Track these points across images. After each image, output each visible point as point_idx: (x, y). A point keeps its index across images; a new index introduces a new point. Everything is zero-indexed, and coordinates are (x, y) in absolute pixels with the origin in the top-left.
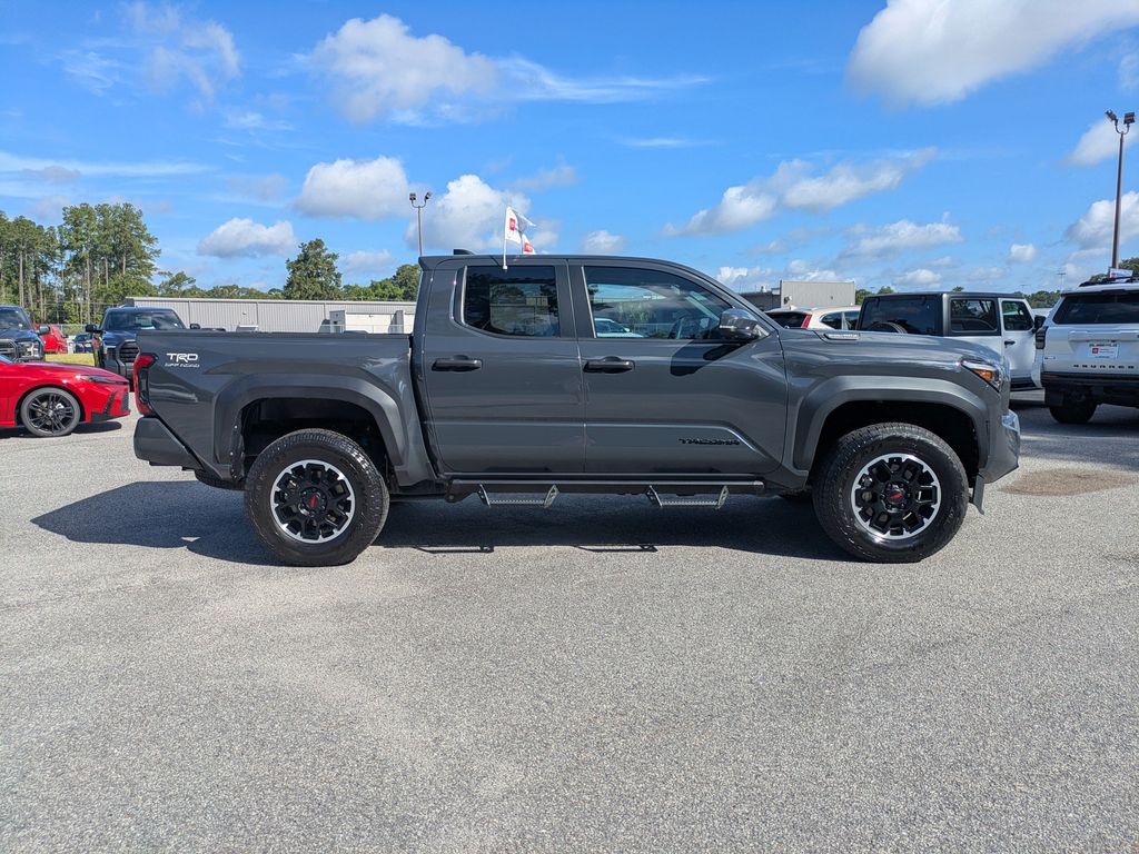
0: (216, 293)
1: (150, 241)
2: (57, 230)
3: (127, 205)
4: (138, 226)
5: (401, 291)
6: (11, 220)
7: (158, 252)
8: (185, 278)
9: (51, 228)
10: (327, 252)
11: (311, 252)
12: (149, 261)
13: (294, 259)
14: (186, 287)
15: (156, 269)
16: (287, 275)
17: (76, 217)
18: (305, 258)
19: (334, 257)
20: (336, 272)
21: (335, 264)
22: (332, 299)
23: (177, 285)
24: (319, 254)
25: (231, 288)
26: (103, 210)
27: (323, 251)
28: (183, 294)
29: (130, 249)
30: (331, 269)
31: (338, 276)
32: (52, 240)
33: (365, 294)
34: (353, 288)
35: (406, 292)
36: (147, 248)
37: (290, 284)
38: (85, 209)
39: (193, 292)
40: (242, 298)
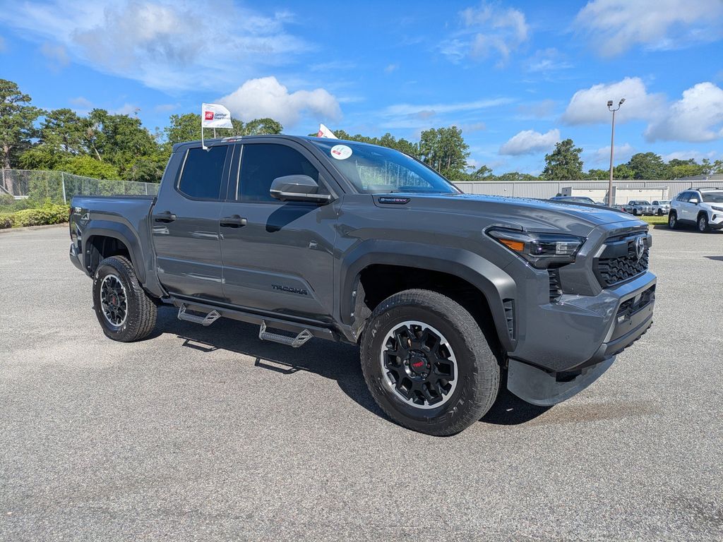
0: (504, 178)
1: (464, 147)
2: (418, 145)
3: (454, 127)
4: (460, 140)
5: (632, 173)
6: (397, 141)
7: (468, 154)
8: (486, 169)
9: (416, 144)
10: (574, 148)
11: (563, 148)
12: (464, 160)
13: (551, 153)
14: (486, 175)
15: (466, 164)
16: (544, 164)
17: (426, 136)
18: (559, 152)
19: (579, 150)
20: (580, 160)
21: (579, 155)
22: (574, 180)
23: (481, 175)
24: (568, 149)
25: (513, 175)
26: (441, 132)
27: (572, 147)
28: (484, 179)
29: (453, 153)
30: (576, 159)
31: (581, 164)
32: (416, 151)
33: (604, 176)
34: (596, 172)
35: (637, 174)
36: (464, 152)
37: (547, 170)
38: (432, 132)
39: (491, 178)
40: (521, 180)
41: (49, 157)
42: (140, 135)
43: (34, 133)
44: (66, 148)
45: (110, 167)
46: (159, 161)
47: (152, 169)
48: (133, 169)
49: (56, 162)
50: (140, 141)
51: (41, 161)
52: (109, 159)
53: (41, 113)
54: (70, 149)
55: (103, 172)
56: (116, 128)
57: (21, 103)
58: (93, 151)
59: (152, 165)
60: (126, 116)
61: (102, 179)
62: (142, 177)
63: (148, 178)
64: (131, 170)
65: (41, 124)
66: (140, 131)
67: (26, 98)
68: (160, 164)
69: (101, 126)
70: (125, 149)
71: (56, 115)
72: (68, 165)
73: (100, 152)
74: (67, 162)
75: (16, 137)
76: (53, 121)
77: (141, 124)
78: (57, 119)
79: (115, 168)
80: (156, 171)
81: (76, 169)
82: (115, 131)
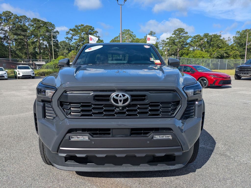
41: (187, 51)
42: (219, 41)
43: (187, 44)
44: (197, 48)
45: (206, 54)
46: (226, 50)
47: (222, 53)
48: (215, 54)
49: (189, 53)
50: (219, 43)
51: (184, 53)
52: (207, 51)
53: (190, 37)
54: (198, 48)
55: (204, 55)
56: (211, 39)
57: (185, 35)
58: (202, 49)
59: (222, 52)
60: (216, 34)
61: (203, 58)
62: (218, 56)
63: (220, 57)
64: (214, 54)
65: (190, 41)
66: (220, 39)
67: (187, 33)
68: (226, 51)
69: (206, 39)
70: (214, 47)
71: (195, 37)
72: (192, 54)
73: (204, 49)
74: (192, 53)
75: (181, 46)
76: (194, 39)
77: (221, 37)
78: (195, 38)
79: (208, 54)
80: (224, 54)
81: (194, 55)
82: (211, 40)
